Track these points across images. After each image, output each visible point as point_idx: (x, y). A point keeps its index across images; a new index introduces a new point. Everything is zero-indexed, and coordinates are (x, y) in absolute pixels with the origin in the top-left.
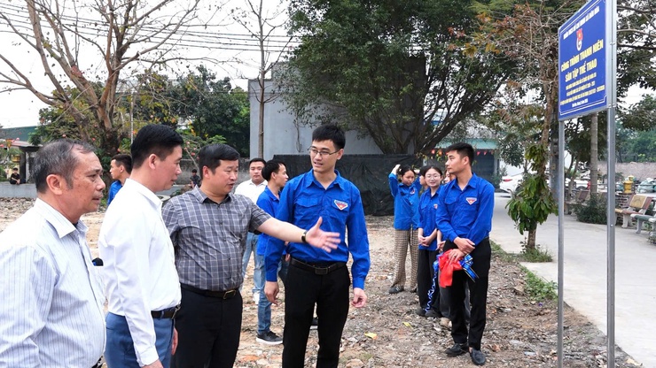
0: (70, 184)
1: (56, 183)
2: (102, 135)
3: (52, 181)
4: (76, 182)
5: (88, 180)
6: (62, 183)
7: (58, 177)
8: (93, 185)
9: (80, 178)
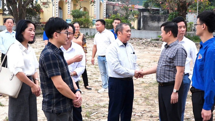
0: (122, 33)
1: (120, 33)
2: (178, 4)
3: (119, 33)
4: (123, 33)
5: (126, 32)
6: (121, 33)
7: (120, 32)
8: (128, 33)
9: (124, 32)
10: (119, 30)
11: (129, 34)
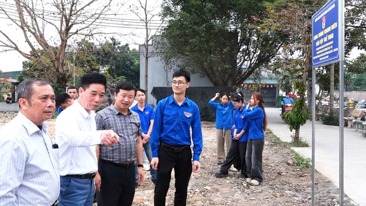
0: (29, 102)
1: (24, 103)
2: (57, 76)
3: (22, 102)
4: (33, 103)
5: (39, 101)
6: (27, 103)
7: (24, 100)
8: (44, 104)
9: (35, 100)
10: (22, 96)
11: (48, 105)
